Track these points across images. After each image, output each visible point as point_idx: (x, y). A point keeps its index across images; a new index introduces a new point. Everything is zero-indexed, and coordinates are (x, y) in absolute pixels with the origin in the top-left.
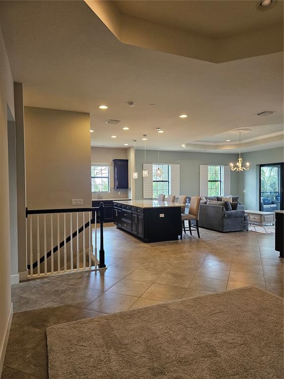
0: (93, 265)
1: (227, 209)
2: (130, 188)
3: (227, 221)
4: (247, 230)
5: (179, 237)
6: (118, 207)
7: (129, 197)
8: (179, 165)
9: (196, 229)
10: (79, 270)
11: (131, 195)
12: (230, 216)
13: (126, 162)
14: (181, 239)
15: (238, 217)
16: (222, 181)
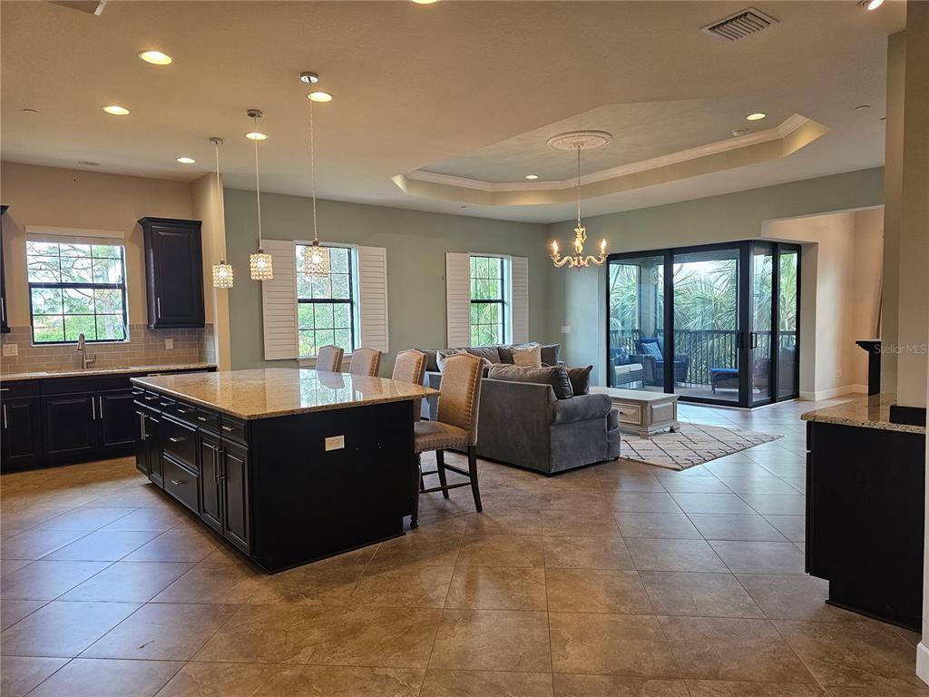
1: (561, 396)
2: (212, 325)
3: (563, 437)
4: (617, 458)
5: (407, 520)
6: (150, 403)
7: (209, 357)
9: (468, 480)
11: (216, 348)
12: (570, 417)
13: (193, 229)
14: (414, 526)
15: (593, 418)
16: (505, 300)
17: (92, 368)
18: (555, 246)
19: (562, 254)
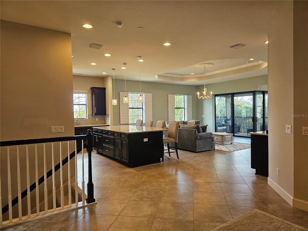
0: (80, 200)
1: (199, 132)
2: (108, 115)
3: (199, 142)
4: (214, 149)
5: (161, 159)
6: (99, 133)
7: (108, 123)
8: (151, 94)
9: (175, 151)
10: (64, 209)
11: (109, 121)
12: (201, 138)
13: (103, 90)
14: (163, 161)
15: (207, 138)
16: (185, 108)
17: (79, 125)
18: (198, 93)
19: (200, 95)
